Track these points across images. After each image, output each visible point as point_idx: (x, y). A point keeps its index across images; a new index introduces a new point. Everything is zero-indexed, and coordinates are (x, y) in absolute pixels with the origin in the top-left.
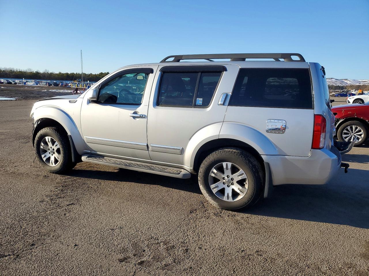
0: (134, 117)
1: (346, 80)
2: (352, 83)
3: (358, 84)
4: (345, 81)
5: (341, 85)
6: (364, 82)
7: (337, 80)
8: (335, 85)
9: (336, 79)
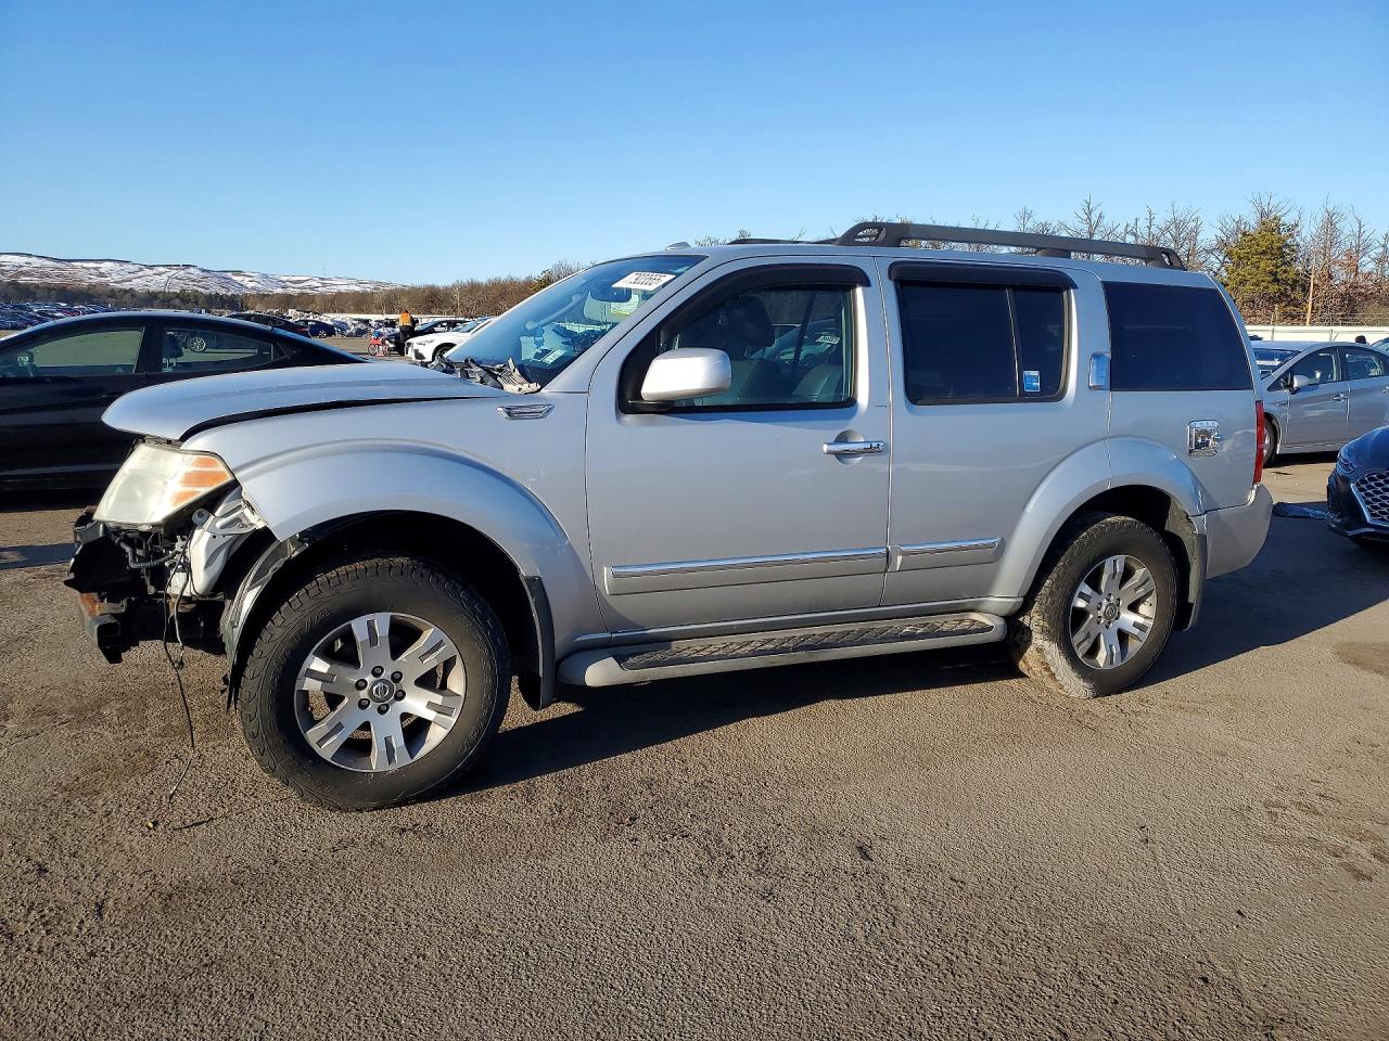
0: (840, 456)
1: (238, 273)
2: (259, 286)
3: (280, 291)
4: (235, 278)
5: (222, 292)
6: (295, 282)
7: (208, 271)
8: (203, 290)
9: (204, 271)
